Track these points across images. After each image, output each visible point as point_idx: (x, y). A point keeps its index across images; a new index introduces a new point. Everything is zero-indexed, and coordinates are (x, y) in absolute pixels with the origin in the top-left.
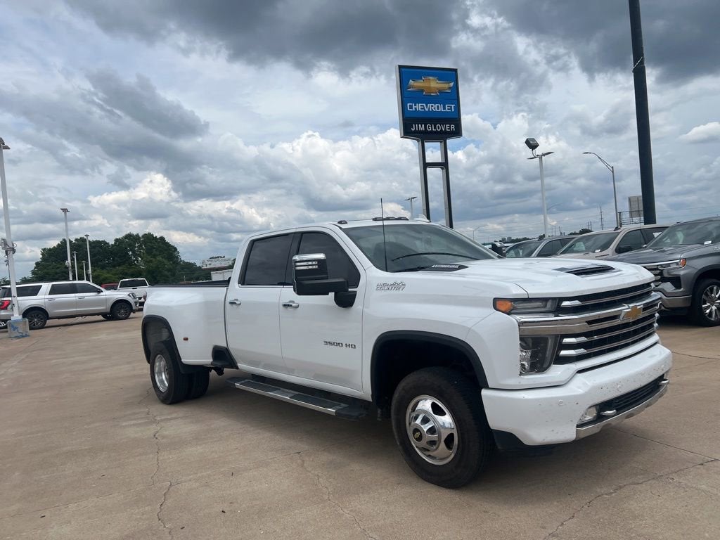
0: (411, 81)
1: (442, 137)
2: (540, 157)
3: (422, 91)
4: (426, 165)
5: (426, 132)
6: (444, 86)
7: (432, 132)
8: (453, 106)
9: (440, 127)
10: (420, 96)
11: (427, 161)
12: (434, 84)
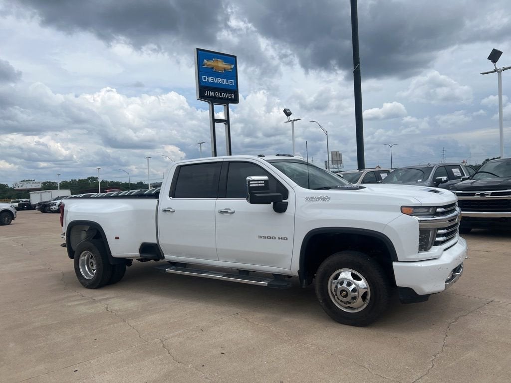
0: (205, 60)
1: (226, 102)
2: (293, 122)
3: (213, 68)
4: (214, 121)
5: (214, 97)
6: (228, 67)
7: (219, 98)
8: (233, 81)
9: (225, 95)
10: (211, 72)
11: (215, 118)
12: (221, 65)
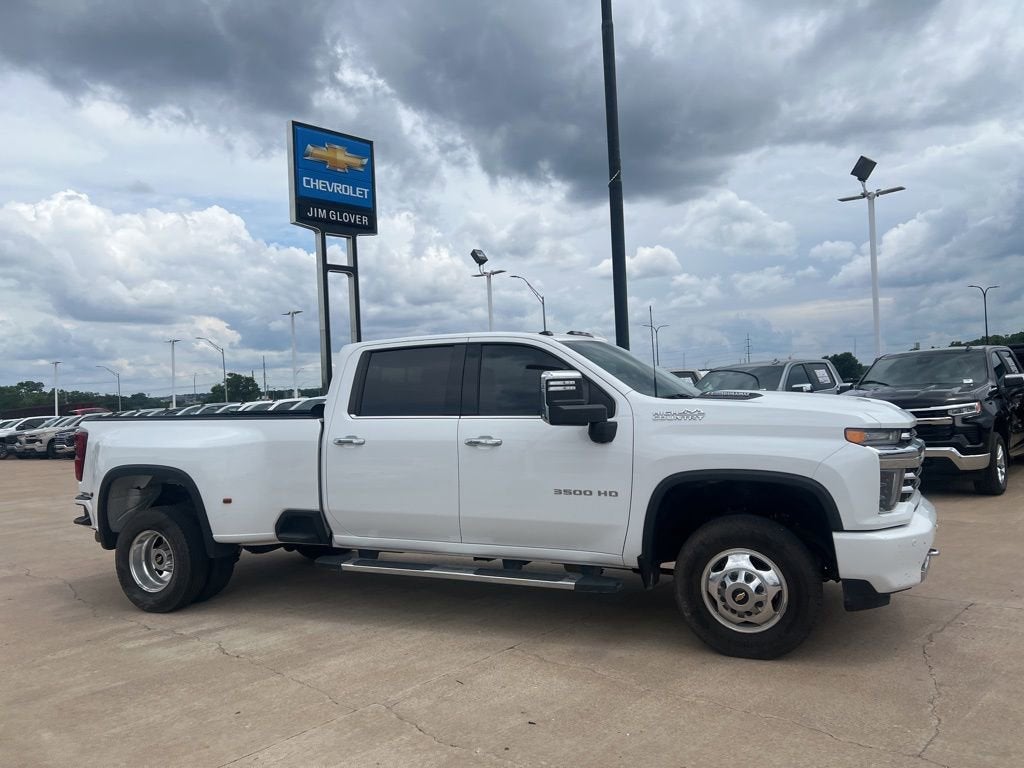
0: (310, 147)
1: (351, 231)
2: (489, 276)
3: (325, 163)
4: (327, 268)
5: (327, 221)
6: (356, 161)
7: (336, 221)
8: (366, 190)
9: (347, 217)
10: (321, 170)
11: (329, 262)
12: (342, 157)
